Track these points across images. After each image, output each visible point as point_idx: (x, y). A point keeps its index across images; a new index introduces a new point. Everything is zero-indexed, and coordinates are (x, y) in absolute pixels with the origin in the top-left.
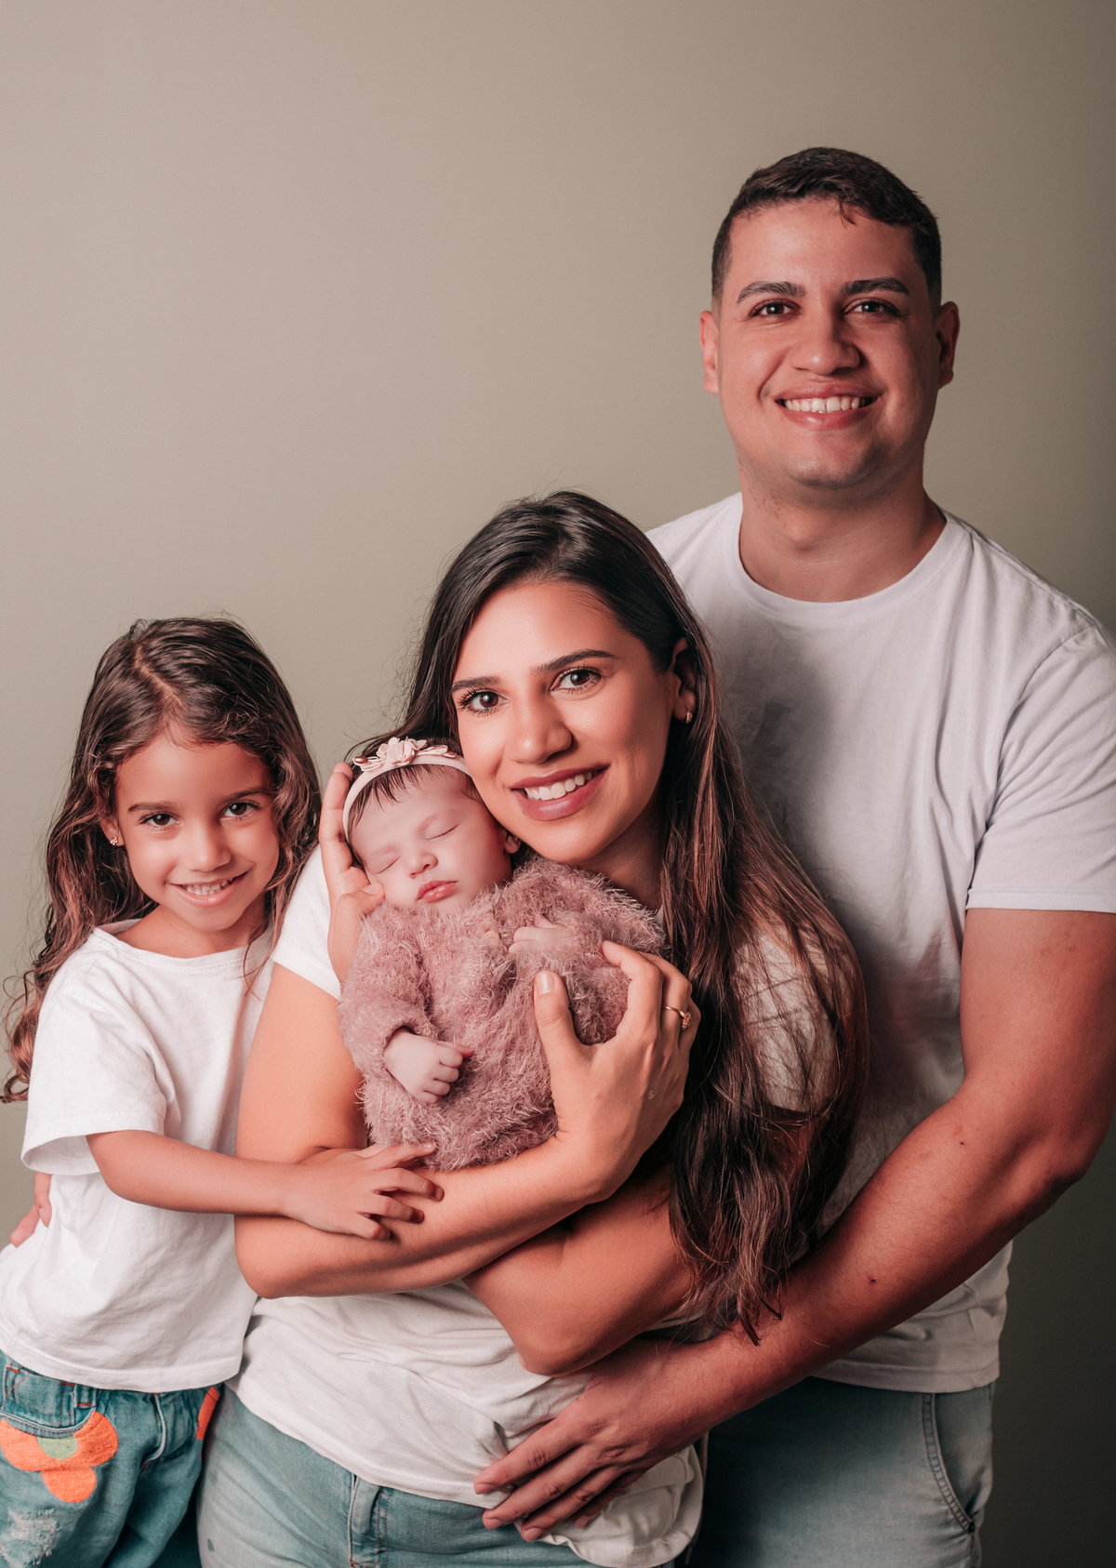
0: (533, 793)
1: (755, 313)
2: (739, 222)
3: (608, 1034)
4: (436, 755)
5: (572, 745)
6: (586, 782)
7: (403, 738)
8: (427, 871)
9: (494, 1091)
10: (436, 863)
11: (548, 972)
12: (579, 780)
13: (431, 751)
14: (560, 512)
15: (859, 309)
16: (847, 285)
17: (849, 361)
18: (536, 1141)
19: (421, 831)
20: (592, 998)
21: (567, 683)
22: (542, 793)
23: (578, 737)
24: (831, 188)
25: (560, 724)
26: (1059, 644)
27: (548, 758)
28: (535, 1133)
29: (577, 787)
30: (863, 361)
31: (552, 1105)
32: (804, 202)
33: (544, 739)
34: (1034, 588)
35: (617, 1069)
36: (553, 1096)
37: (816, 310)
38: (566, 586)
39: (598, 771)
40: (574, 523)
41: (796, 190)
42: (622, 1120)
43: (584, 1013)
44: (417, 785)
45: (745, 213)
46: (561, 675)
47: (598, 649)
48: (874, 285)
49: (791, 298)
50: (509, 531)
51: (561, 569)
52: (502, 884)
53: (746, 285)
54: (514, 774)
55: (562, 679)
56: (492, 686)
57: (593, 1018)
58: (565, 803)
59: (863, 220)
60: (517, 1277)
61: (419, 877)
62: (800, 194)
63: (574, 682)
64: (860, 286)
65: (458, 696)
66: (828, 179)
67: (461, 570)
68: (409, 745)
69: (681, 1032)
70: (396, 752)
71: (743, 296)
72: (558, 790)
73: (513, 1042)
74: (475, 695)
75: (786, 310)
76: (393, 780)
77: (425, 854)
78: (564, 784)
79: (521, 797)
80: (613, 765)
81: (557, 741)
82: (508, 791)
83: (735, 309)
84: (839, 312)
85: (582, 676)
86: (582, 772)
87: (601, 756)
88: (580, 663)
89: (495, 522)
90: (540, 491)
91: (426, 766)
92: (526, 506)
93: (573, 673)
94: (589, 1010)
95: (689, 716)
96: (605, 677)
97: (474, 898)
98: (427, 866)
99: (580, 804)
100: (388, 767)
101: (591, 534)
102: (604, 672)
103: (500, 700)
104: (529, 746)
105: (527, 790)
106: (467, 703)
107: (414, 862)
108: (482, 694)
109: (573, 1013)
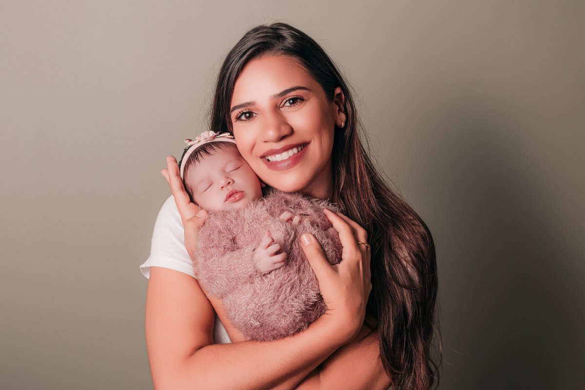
0: (272, 158)
4: (225, 137)
5: (292, 132)
6: (298, 151)
8: (229, 186)
10: (234, 182)
12: (295, 150)
13: (222, 135)
14: (277, 29)
19: (224, 170)
21: (288, 104)
22: (278, 158)
23: (295, 129)
25: (286, 123)
27: (282, 138)
29: (294, 154)
33: (279, 129)
38: (285, 57)
39: (305, 145)
40: (285, 33)
46: (285, 100)
47: (302, 86)
54: (263, 149)
55: (285, 102)
56: (251, 108)
58: (289, 162)
61: (226, 189)
63: (291, 104)
65: (234, 114)
68: (212, 133)
70: (207, 136)
72: (285, 155)
74: (242, 114)
77: (227, 178)
78: (288, 152)
79: (266, 161)
80: (312, 141)
81: (285, 131)
82: (259, 159)
85: (294, 101)
86: (297, 146)
87: (306, 138)
88: (293, 94)
89: (248, 34)
90: (268, 22)
91: (222, 142)
92: (262, 27)
93: (289, 100)
95: (343, 124)
96: (306, 100)
98: (230, 183)
99: (296, 160)
101: (293, 36)
102: (305, 98)
103: (254, 115)
104: (272, 134)
105: (269, 158)
106: (238, 118)
107: (223, 182)
108: (245, 113)
109: (324, 251)
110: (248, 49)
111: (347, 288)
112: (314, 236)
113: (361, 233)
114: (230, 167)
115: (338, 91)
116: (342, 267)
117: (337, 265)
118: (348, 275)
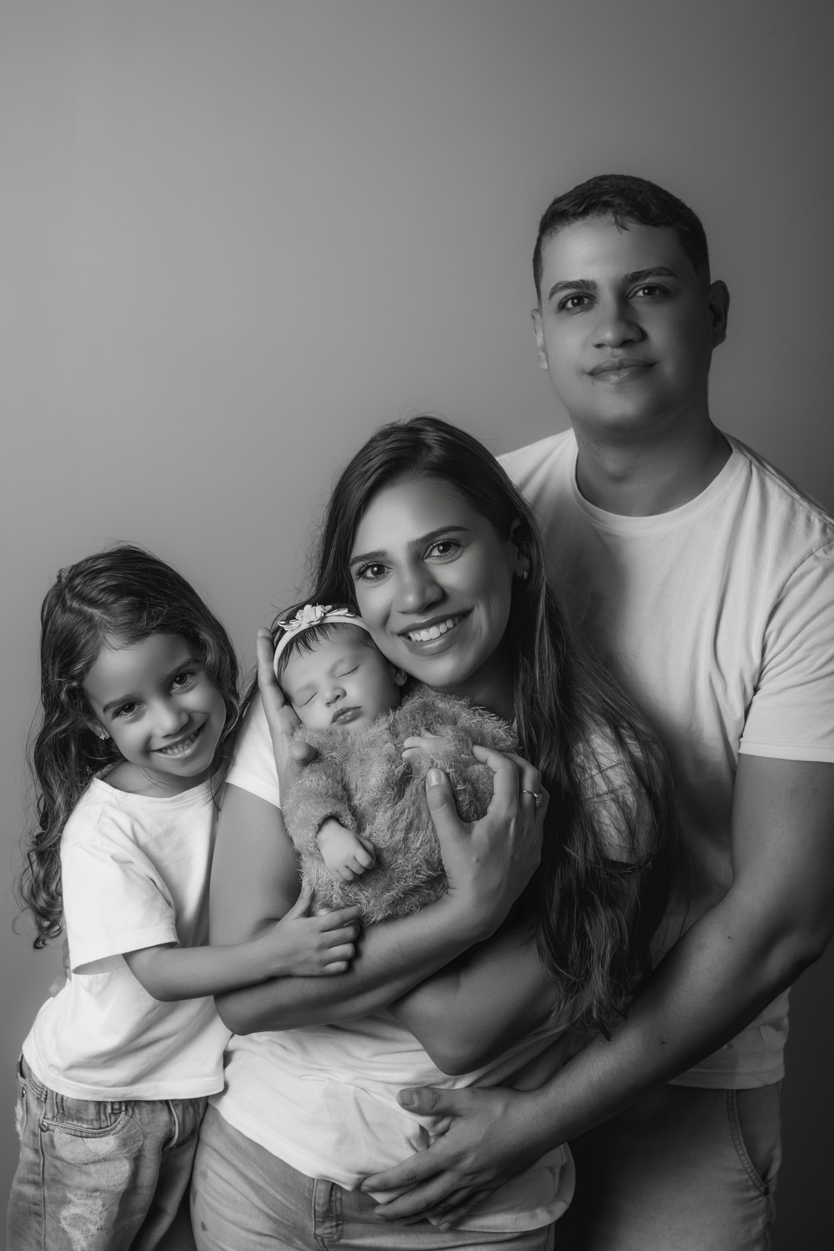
0: (416, 636)
1: (563, 306)
2: (545, 239)
3: (482, 813)
4: (340, 616)
5: (444, 596)
6: (455, 625)
7: (314, 605)
8: (338, 701)
9: (400, 862)
10: (345, 694)
11: (436, 770)
12: (449, 624)
13: (336, 613)
14: (419, 431)
15: (640, 293)
16: (627, 276)
17: (634, 334)
18: (434, 898)
19: (332, 673)
20: (469, 788)
21: (436, 553)
22: (423, 635)
23: (448, 591)
24: (607, 205)
25: (433, 582)
26: (811, 554)
27: (425, 608)
28: (432, 892)
29: (449, 629)
30: (644, 336)
31: (443, 870)
32: (589, 218)
33: (422, 593)
34: (797, 505)
35: (490, 839)
36: (444, 862)
37: (605, 299)
38: (430, 480)
39: (464, 615)
40: (430, 437)
42: (496, 877)
43: (464, 799)
44: (326, 638)
45: (548, 231)
46: (431, 547)
47: (457, 525)
48: (648, 273)
49: (586, 291)
50: (382, 445)
51: (426, 468)
52: (395, 708)
53: (553, 286)
54: (400, 623)
55: (432, 550)
56: (379, 559)
57: (471, 803)
58: (441, 641)
59: (634, 226)
60: (428, 1003)
61: (333, 705)
63: (440, 551)
64: (637, 277)
65: (355, 568)
66: (604, 199)
67: (350, 476)
68: (319, 610)
69: (536, 809)
70: (310, 615)
71: (552, 294)
72: (434, 632)
73: (411, 823)
74: (368, 567)
75: (586, 301)
76: (309, 637)
77: (336, 688)
78: (439, 627)
79: (407, 640)
80: (476, 608)
81: (432, 595)
82: (396, 637)
83: (548, 304)
84: (624, 297)
85: (446, 546)
86: (451, 617)
87: (466, 603)
88: (445, 537)
89: (373, 440)
90: (404, 416)
91: (333, 624)
92: (394, 428)
93: (439, 545)
94: (468, 797)
95: (526, 574)
96: (463, 546)
97: (375, 719)
98: (338, 697)
99: (451, 643)
100: (305, 626)
101: (443, 443)
102: (463, 543)
103: (386, 570)
104: (411, 600)
105: (411, 635)
106: (361, 574)
107: (328, 696)
108: (373, 566)
109: (456, 801)
110: (373, 470)
111: (478, 860)
112: (447, 775)
115: (516, 523)
116: (480, 829)
117: (475, 822)
118: (486, 839)
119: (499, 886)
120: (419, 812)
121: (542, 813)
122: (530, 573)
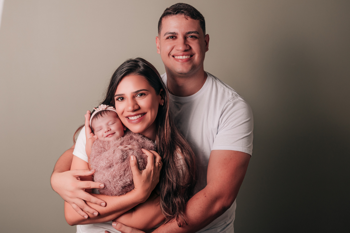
0: (130, 118)
1: (168, 38)
2: (164, 19)
3: (144, 168)
4: (111, 108)
5: (139, 108)
6: (141, 116)
7: (104, 104)
8: (109, 132)
9: (121, 179)
10: (111, 130)
11: (133, 156)
12: (140, 116)
13: (110, 107)
14: (138, 62)
15: (189, 37)
16: (187, 32)
17: (188, 48)
18: (129, 190)
19: (107, 124)
20: (142, 161)
21: (139, 96)
22: (132, 118)
23: (141, 107)
24: (183, 12)
25: (137, 104)
26: (229, 101)
27: (134, 111)
28: (129, 188)
29: (140, 117)
30: (191, 48)
31: (133, 182)
32: (177, 15)
33: (133, 107)
34: (225, 89)
35: (147, 176)
37: (180, 38)
38: (139, 76)
39: (144, 114)
40: (141, 63)
41: (175, 13)
42: (148, 186)
44: (107, 114)
45: (165, 17)
47: (145, 89)
48: (192, 32)
49: (175, 35)
50: (127, 65)
51: (138, 72)
53: (165, 33)
54: (126, 114)
55: (137, 95)
56: (123, 96)
57: (142, 165)
58: (137, 120)
59: (189, 19)
61: (107, 133)
62: (176, 14)
63: (140, 96)
64: (189, 33)
65: (116, 98)
66: (182, 11)
67: (117, 72)
68: (105, 106)
69: (159, 166)
70: (103, 107)
71: (165, 35)
72: (136, 118)
73: (126, 169)
74: (119, 98)
75: (174, 38)
76: (102, 113)
77: (108, 128)
79: (128, 119)
80: (148, 113)
81: (136, 107)
82: (125, 118)
83: (163, 38)
84: (185, 38)
85: (141, 95)
86: (141, 114)
87: (145, 111)
88: (141, 92)
89: (125, 63)
90: (134, 57)
91: (109, 110)
92: (131, 60)
93: (139, 94)
94: (142, 163)
95: (163, 104)
96: (146, 95)
98: (109, 131)
99: (140, 120)
100: (101, 110)
101: (144, 66)
102: (146, 94)
103: (124, 99)
104: (130, 108)
105: (129, 118)
106: (117, 99)
107: (106, 130)
108: (121, 98)
109: (138, 164)
110: (124, 71)
111: (143, 181)
112: (136, 157)
113: (158, 158)
114: (110, 123)
115: (162, 90)
116: (144, 172)
117: (143, 170)
119: (148, 189)
120: (128, 166)
121: (161, 168)
122: (164, 104)
